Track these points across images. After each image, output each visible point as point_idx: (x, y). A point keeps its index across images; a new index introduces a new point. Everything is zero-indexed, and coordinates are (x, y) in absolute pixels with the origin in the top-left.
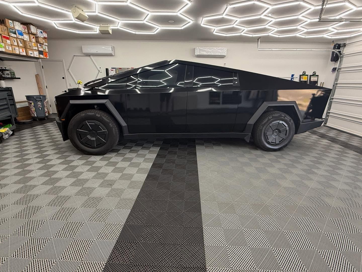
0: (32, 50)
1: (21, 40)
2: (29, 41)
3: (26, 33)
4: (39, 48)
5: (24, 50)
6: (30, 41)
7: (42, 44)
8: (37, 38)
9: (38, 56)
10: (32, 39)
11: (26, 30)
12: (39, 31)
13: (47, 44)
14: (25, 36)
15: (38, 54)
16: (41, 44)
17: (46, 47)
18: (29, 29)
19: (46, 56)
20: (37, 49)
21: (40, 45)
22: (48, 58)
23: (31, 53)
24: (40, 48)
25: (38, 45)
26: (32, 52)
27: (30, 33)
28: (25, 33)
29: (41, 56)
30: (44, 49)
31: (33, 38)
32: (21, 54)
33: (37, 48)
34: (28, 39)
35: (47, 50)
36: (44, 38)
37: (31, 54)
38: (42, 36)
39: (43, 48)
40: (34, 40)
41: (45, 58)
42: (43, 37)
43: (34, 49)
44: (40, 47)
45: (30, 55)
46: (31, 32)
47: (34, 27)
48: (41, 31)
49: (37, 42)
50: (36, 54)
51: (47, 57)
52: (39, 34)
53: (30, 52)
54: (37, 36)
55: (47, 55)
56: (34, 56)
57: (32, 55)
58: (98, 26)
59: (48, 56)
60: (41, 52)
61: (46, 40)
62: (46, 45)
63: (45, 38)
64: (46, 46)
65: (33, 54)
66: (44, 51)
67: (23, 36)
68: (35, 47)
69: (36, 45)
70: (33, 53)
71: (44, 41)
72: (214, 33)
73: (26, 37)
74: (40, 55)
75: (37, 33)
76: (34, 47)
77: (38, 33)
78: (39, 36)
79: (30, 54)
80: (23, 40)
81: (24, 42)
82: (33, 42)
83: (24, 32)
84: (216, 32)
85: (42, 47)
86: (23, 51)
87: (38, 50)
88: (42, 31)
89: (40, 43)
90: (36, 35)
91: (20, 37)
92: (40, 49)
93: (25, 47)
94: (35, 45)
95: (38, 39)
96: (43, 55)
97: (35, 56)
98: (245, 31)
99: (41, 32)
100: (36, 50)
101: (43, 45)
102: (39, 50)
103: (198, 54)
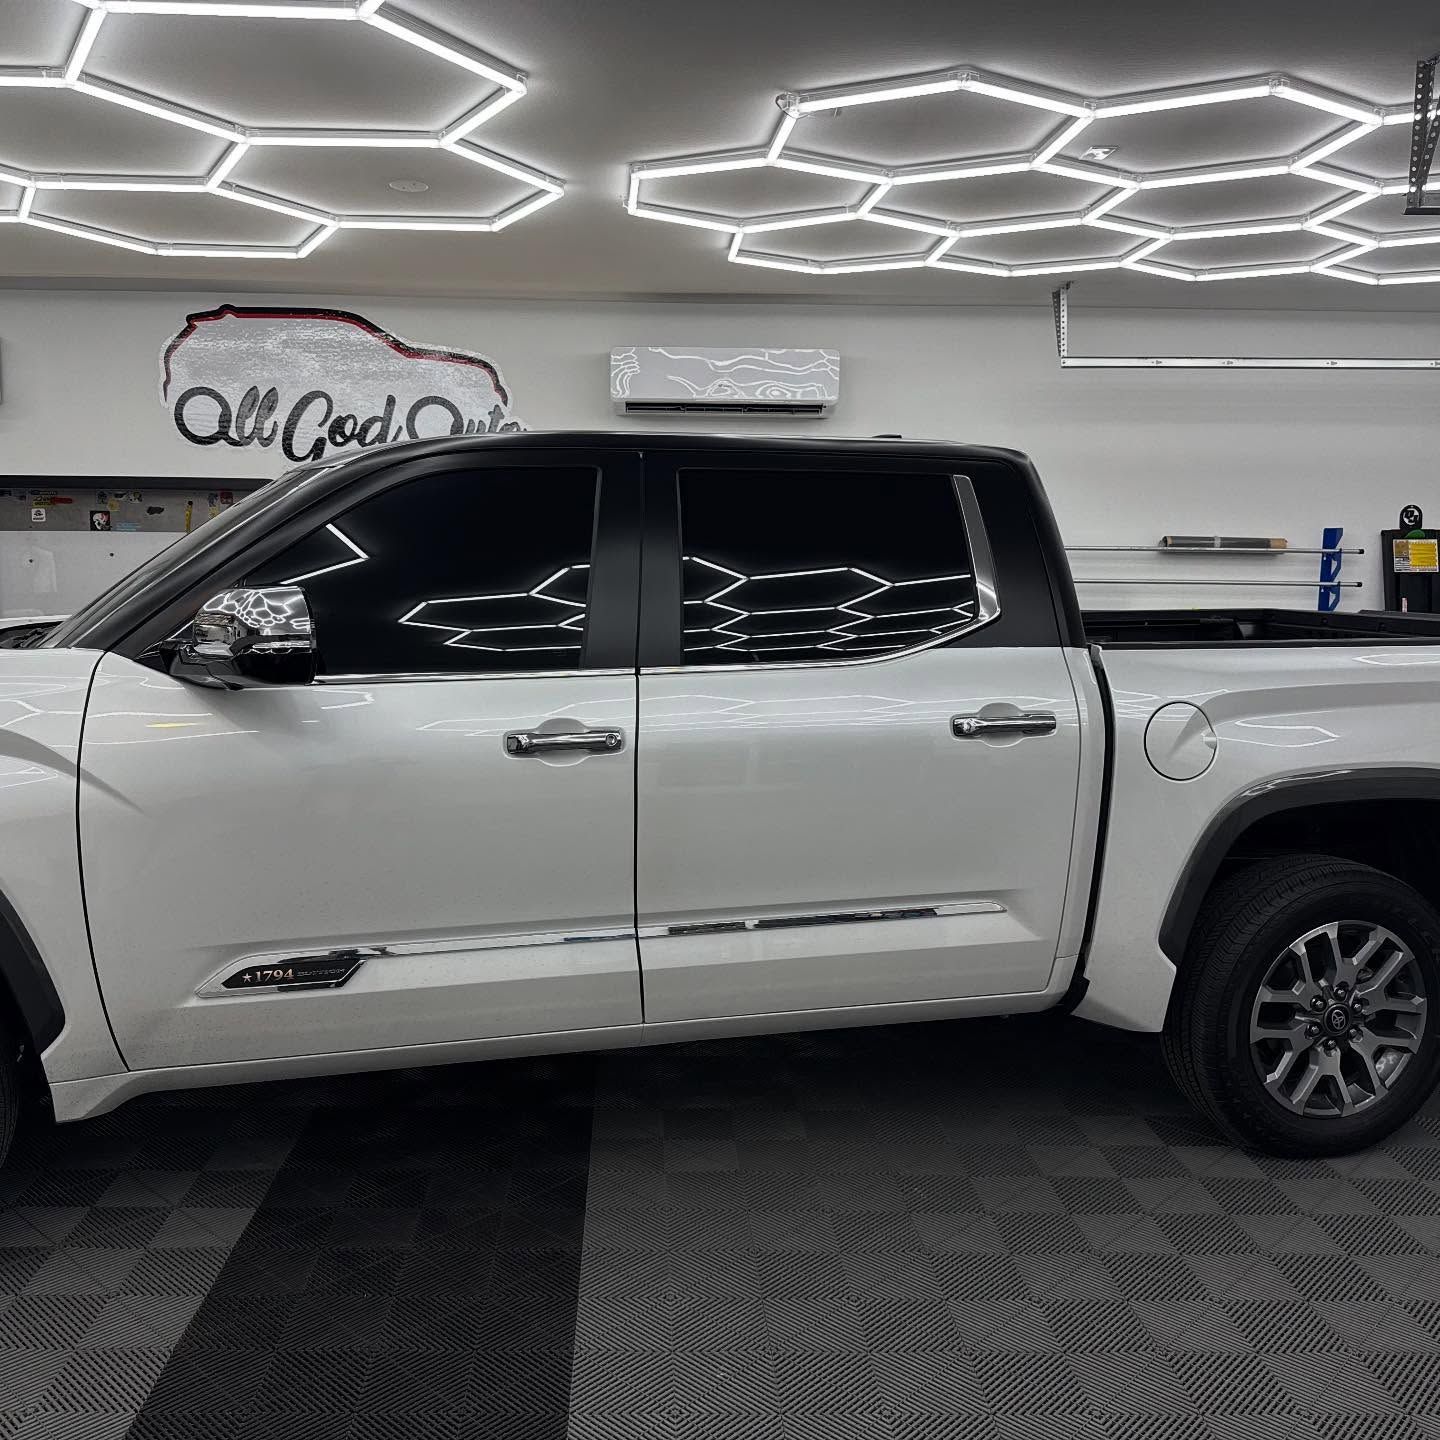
103: (629, 395)
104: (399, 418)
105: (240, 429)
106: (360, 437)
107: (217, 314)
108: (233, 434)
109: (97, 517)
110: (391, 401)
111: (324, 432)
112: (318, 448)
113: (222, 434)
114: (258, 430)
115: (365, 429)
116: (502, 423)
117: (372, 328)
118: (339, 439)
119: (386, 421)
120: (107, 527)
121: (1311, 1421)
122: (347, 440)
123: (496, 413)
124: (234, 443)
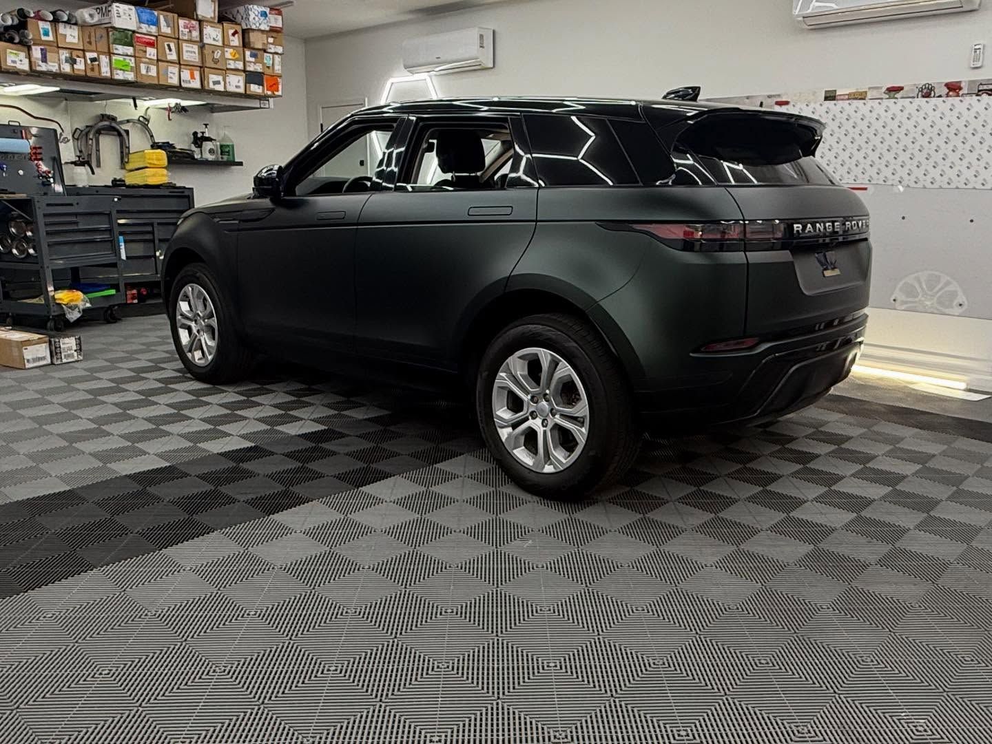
0: (225, 71)
2: (221, 43)
4: (248, 64)
5: (197, 74)
6: (223, 45)
7: (260, 49)
9: (242, 90)
10: (232, 38)
12: (257, 11)
15: (241, 83)
16: (258, 53)
17: (277, 59)
19: (273, 86)
20: (240, 65)
21: (252, 55)
24: (251, 62)
25: (248, 53)
29: (255, 89)
30: (268, 67)
31: (234, 34)
32: (184, 85)
33: (241, 63)
34: (220, 37)
35: (278, 68)
36: (269, 31)
37: (217, 83)
38: (262, 27)
39: (264, 64)
40: (236, 41)
41: (269, 93)
42: (268, 29)
43: (229, 67)
44: (253, 59)
48: (263, 9)
49: (246, 44)
50: (236, 83)
51: (278, 91)
52: (254, 21)
53: (215, 78)
55: (277, 83)
56: (225, 87)
57: (220, 88)
59: (280, 86)
61: (278, 35)
62: (276, 53)
63: (273, 30)
64: (275, 56)
65: (223, 83)
66: (268, 72)
67: (200, 31)
68: (235, 60)
69: (239, 54)
70: (224, 80)
71: (271, 40)
73: (213, 35)
74: (252, 85)
76: (231, 62)
77: (253, 16)
78: (253, 27)
81: (202, 48)
85: (261, 61)
86: (193, 77)
87: (244, 71)
88: (268, 10)
92: (251, 68)
93: (202, 65)
94: (237, 56)
95: (250, 37)
96: (260, 84)
97: (231, 89)
99: (264, 14)
100: (238, 70)
101: (265, 51)
102: (248, 69)
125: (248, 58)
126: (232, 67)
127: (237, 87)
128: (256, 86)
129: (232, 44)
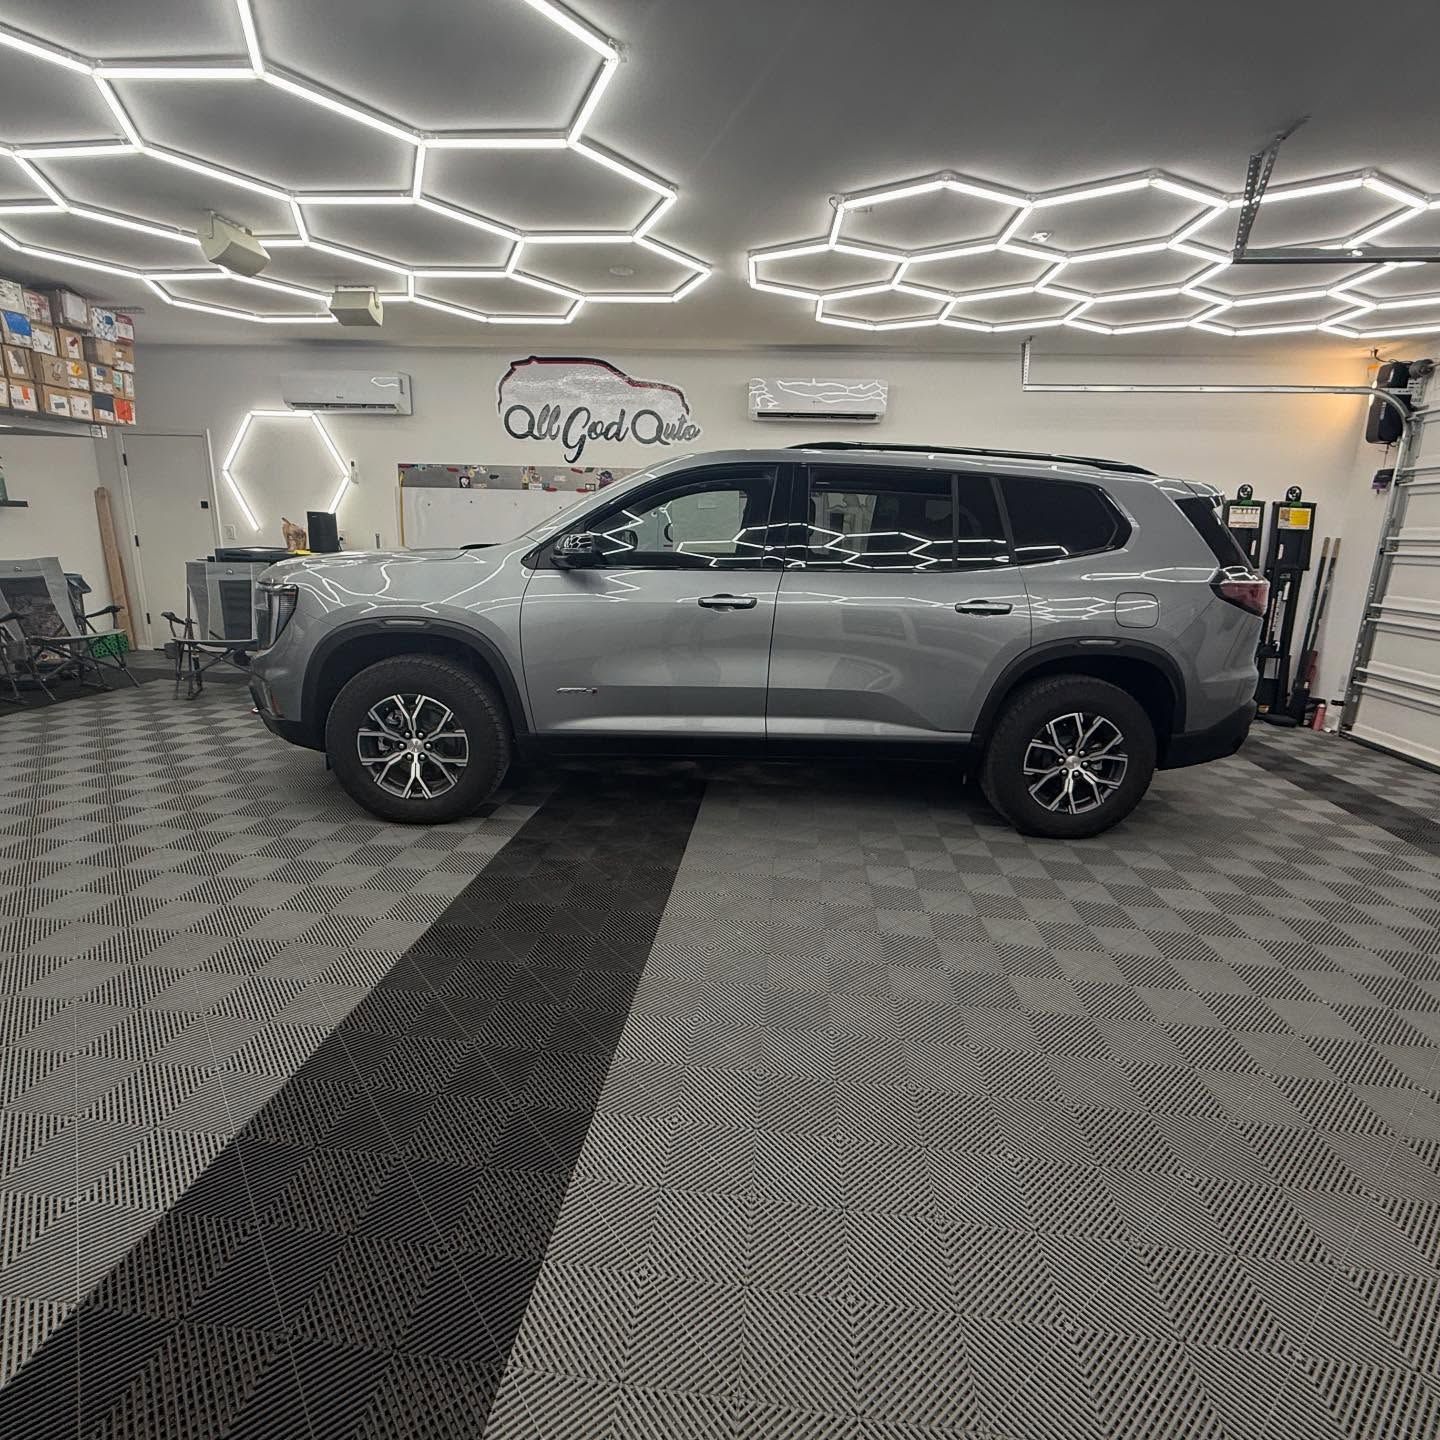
0: (64, 390)
1: (21, 351)
2: (55, 353)
3: (45, 325)
4: (95, 383)
6: (58, 355)
7: (108, 366)
8: (88, 342)
9: (89, 417)
10: (70, 348)
11: (46, 313)
12: (98, 315)
13: (131, 368)
14: (37, 334)
15: (89, 408)
16: (106, 369)
17: (129, 379)
18: (56, 308)
19: (125, 413)
20: (85, 385)
21: (101, 373)
22: (134, 422)
23: (60, 401)
24: (100, 381)
25: (94, 369)
26: (64, 400)
27: (58, 324)
28: (40, 323)
29: (104, 414)
30: (119, 389)
31: (72, 344)
32: (16, 406)
33: (87, 382)
34: (53, 345)
35: (130, 390)
36: (118, 343)
37: (60, 406)
38: (109, 337)
39: (114, 385)
40: (75, 352)
41: (122, 422)
42: (116, 340)
43: (72, 386)
44: (101, 378)
45: (54, 409)
46: (65, 319)
47: (79, 300)
48: (108, 314)
49: (90, 357)
50: (82, 407)
51: (131, 420)
52: (98, 328)
53: (55, 399)
54: (89, 335)
55: (129, 409)
56: (71, 413)
57: (65, 412)
58: (327, 294)
59: (134, 414)
60: (101, 401)
61: (130, 351)
62: (127, 372)
63: (122, 343)
64: (126, 375)
65: (67, 406)
66: (120, 395)
67: (30, 335)
68: (79, 377)
69: (82, 370)
70: (69, 402)
71: (119, 355)
72: (819, 318)
73: (43, 340)
74: (101, 411)
75: (90, 322)
77: (96, 322)
78: (98, 336)
79: (53, 407)
80: (27, 351)
81: (32, 358)
82: (73, 360)
83: (35, 318)
84: (824, 315)
85: (109, 380)
86: (26, 396)
87: (91, 391)
88: (113, 317)
89: (102, 364)
90: (85, 331)
91: (17, 339)
92: (99, 389)
93: (36, 380)
94: (80, 372)
95: (94, 349)
96: (111, 410)
97: (78, 415)
98: (949, 309)
99: (109, 321)
100: (83, 390)
101: (113, 368)
102: (97, 390)
103: (760, 408)
104: (627, 423)
105: (540, 430)
106: (605, 434)
107: (528, 362)
108: (536, 432)
109: (463, 480)
110: (623, 413)
111: (585, 432)
112: (582, 439)
113: (530, 433)
114: (549, 429)
115: (608, 430)
116: (685, 425)
117: (613, 369)
118: (594, 436)
119: (620, 425)
120: (469, 486)
121: (1193, 1184)
122: (598, 436)
123: (682, 420)
124: (536, 438)
125: (96, 376)
126: (76, 386)
127: (83, 412)
128: (106, 413)
129: (71, 355)
